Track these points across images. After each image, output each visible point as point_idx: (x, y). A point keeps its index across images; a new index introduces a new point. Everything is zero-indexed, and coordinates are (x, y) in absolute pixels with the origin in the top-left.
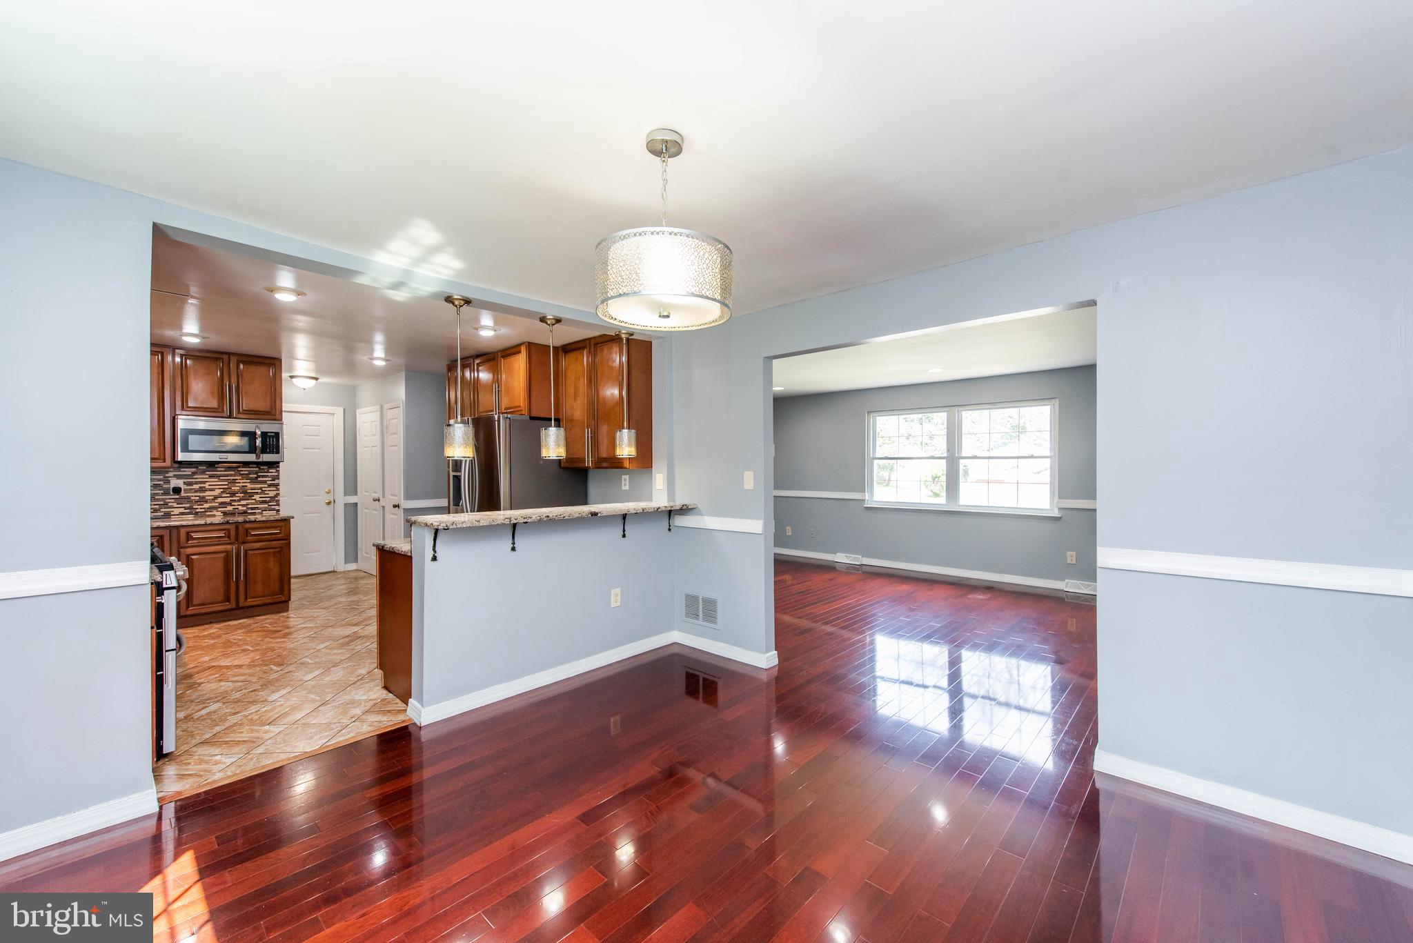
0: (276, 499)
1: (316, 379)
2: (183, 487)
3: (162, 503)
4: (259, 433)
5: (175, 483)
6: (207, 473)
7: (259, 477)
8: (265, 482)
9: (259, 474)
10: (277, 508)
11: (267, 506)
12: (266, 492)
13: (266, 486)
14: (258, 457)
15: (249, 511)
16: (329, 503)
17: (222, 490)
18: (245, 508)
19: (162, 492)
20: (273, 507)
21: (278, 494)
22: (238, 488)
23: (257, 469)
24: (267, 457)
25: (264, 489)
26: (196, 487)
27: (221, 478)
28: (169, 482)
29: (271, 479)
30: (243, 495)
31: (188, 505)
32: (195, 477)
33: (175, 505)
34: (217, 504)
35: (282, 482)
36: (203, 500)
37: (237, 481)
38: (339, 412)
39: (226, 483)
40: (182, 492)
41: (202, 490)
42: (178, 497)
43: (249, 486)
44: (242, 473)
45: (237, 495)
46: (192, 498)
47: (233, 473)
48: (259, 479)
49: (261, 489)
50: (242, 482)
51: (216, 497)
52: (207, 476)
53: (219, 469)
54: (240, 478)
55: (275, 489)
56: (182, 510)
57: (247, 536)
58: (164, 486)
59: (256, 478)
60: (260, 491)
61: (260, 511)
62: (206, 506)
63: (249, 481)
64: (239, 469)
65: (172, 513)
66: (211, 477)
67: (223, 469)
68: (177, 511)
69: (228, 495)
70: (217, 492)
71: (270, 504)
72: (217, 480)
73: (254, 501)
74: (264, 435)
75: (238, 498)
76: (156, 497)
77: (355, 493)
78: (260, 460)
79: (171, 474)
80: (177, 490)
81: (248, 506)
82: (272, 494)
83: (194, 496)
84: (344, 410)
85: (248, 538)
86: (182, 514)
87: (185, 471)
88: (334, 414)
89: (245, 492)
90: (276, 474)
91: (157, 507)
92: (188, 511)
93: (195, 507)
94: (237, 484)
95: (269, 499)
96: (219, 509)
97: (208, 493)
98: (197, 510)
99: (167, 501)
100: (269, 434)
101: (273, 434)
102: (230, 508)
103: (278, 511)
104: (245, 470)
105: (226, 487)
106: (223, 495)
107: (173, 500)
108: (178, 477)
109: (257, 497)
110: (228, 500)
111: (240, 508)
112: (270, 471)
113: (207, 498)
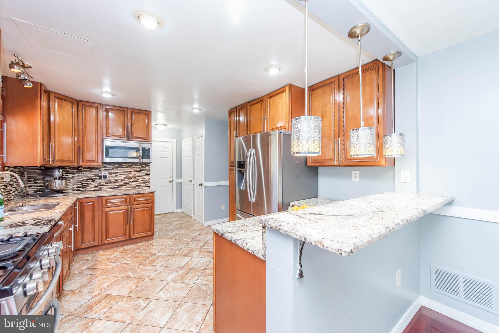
0: (149, 181)
1: (166, 125)
2: (108, 175)
3: (98, 183)
4: (141, 148)
5: (104, 173)
6: (119, 168)
7: (141, 170)
8: (144, 173)
9: (142, 169)
10: (149, 185)
11: (144, 184)
12: (144, 178)
13: (144, 175)
14: (140, 160)
15: (137, 187)
16: (170, 182)
17: (125, 177)
18: (135, 186)
19: (99, 177)
20: (147, 185)
21: (150, 179)
22: (132, 176)
23: (141, 166)
24: (144, 161)
25: (143, 176)
26: (114, 175)
27: (125, 171)
28: (101, 173)
29: (146, 171)
30: (134, 179)
31: (110, 184)
32: (113, 170)
33: (104, 184)
34: (123, 184)
35: (151, 173)
36: (117, 182)
37: (132, 172)
38: (175, 141)
39: (127, 173)
40: (108, 178)
41: (116, 176)
42: (105, 180)
43: (137, 175)
44: (134, 168)
45: (132, 179)
46: (112, 181)
47: (130, 168)
48: (141, 171)
49: (142, 176)
50: (134, 173)
51: (122, 180)
52: (119, 170)
53: (124, 166)
54: (133, 171)
55: (148, 176)
56: (107, 187)
57: (134, 201)
58: (99, 175)
59: (140, 171)
60: (142, 177)
61: (142, 187)
62: (118, 184)
63: (137, 172)
64: (133, 166)
65: (103, 188)
66: (120, 170)
67: (126, 166)
68: (105, 187)
69: (128, 179)
70: (123, 178)
71: (146, 183)
72: (123, 172)
73: (139, 182)
74: (143, 149)
75: (132, 181)
76: (96, 180)
77: (181, 177)
78: (141, 162)
79: (102, 169)
80: (105, 177)
81: (137, 185)
82: (147, 179)
83: (113, 180)
84: (177, 140)
85: (135, 202)
86: (107, 188)
87: (109, 167)
88: (173, 142)
89: (135, 178)
90: (149, 169)
91: (96, 185)
92: (110, 187)
93: (113, 185)
94: (132, 174)
95: (145, 181)
96: (124, 186)
97: (119, 178)
98: (114, 187)
99: (101, 182)
100: (145, 149)
101: (147, 149)
102: (128, 186)
103: (149, 187)
104: (135, 167)
105: (127, 175)
106: (126, 179)
107: (103, 182)
108: (106, 170)
109: (140, 180)
110: (127, 182)
111: (133, 185)
112: (146, 167)
113: (118, 180)
